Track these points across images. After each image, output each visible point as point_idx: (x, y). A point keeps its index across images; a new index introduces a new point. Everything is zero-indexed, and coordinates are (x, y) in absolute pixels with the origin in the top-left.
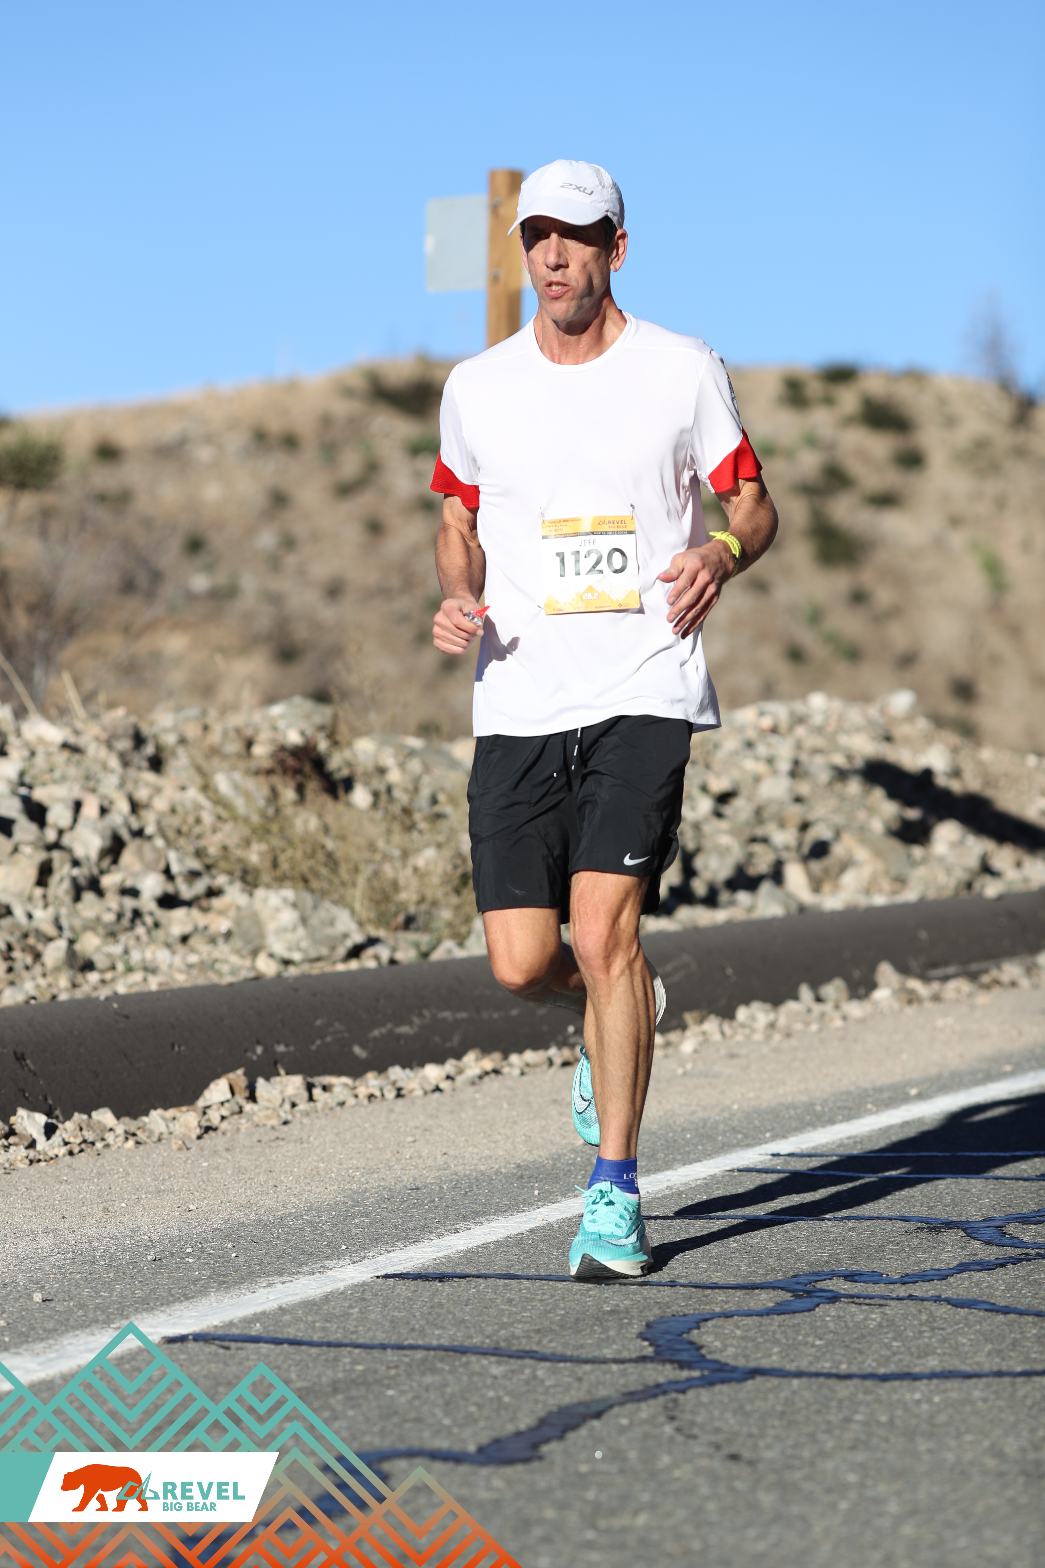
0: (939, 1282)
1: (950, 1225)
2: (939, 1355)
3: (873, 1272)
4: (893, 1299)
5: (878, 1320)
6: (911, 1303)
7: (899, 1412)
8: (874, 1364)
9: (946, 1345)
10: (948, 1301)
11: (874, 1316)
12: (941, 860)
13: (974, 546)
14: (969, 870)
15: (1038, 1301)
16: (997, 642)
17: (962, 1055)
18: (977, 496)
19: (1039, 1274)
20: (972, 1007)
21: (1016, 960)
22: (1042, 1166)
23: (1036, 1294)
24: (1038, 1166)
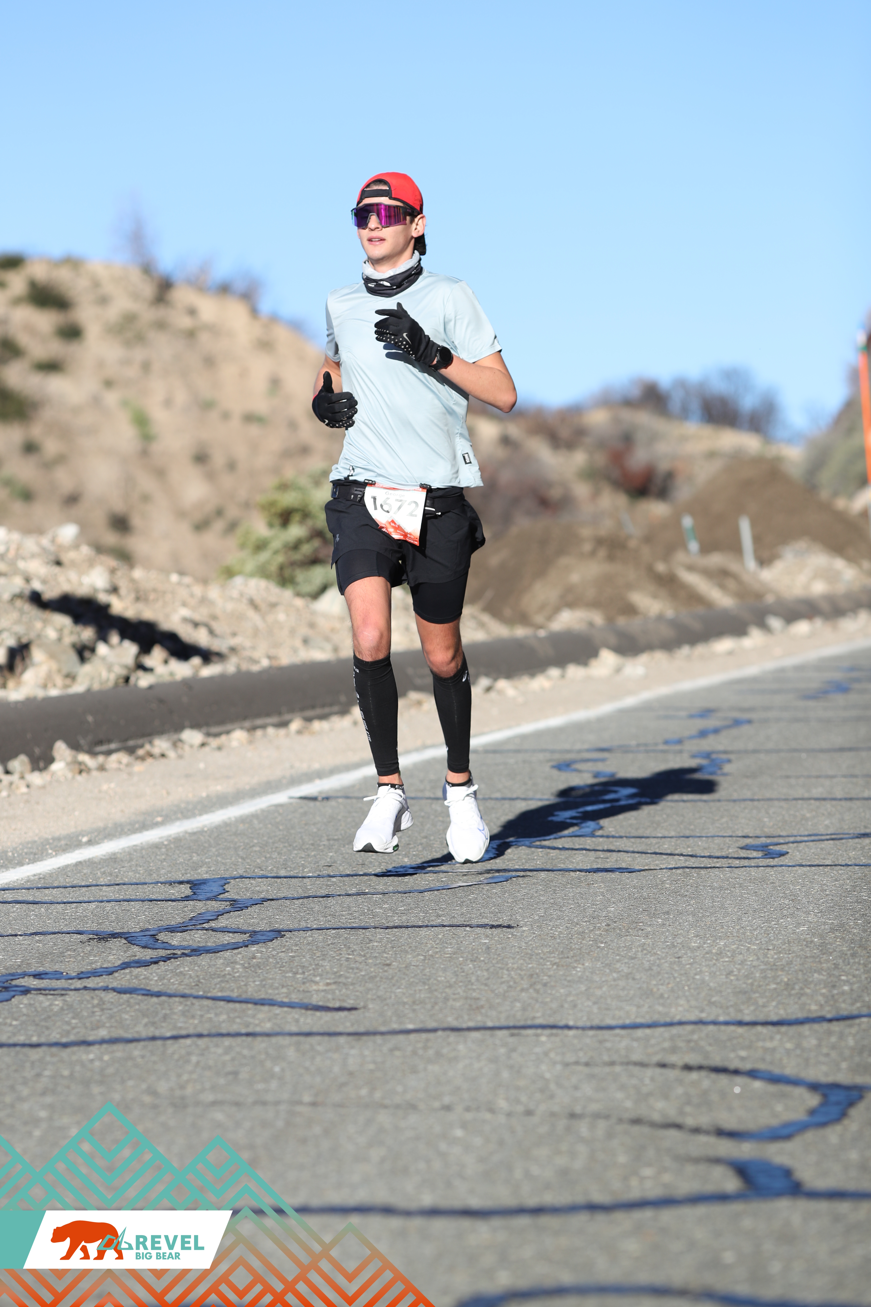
0: (107, 977)
1: (114, 935)
2: (107, 1027)
3: (56, 971)
4: (71, 990)
5: (61, 1005)
6: (85, 992)
7: (78, 1068)
8: (58, 1036)
9: (113, 1020)
10: (114, 990)
11: (57, 1003)
12: (104, 659)
13: (125, 404)
14: (126, 667)
15: (183, 987)
16: (146, 483)
17: (122, 811)
18: (126, 362)
19: (184, 968)
20: (130, 774)
21: (165, 737)
22: (186, 890)
23: (182, 982)
24: (183, 891)
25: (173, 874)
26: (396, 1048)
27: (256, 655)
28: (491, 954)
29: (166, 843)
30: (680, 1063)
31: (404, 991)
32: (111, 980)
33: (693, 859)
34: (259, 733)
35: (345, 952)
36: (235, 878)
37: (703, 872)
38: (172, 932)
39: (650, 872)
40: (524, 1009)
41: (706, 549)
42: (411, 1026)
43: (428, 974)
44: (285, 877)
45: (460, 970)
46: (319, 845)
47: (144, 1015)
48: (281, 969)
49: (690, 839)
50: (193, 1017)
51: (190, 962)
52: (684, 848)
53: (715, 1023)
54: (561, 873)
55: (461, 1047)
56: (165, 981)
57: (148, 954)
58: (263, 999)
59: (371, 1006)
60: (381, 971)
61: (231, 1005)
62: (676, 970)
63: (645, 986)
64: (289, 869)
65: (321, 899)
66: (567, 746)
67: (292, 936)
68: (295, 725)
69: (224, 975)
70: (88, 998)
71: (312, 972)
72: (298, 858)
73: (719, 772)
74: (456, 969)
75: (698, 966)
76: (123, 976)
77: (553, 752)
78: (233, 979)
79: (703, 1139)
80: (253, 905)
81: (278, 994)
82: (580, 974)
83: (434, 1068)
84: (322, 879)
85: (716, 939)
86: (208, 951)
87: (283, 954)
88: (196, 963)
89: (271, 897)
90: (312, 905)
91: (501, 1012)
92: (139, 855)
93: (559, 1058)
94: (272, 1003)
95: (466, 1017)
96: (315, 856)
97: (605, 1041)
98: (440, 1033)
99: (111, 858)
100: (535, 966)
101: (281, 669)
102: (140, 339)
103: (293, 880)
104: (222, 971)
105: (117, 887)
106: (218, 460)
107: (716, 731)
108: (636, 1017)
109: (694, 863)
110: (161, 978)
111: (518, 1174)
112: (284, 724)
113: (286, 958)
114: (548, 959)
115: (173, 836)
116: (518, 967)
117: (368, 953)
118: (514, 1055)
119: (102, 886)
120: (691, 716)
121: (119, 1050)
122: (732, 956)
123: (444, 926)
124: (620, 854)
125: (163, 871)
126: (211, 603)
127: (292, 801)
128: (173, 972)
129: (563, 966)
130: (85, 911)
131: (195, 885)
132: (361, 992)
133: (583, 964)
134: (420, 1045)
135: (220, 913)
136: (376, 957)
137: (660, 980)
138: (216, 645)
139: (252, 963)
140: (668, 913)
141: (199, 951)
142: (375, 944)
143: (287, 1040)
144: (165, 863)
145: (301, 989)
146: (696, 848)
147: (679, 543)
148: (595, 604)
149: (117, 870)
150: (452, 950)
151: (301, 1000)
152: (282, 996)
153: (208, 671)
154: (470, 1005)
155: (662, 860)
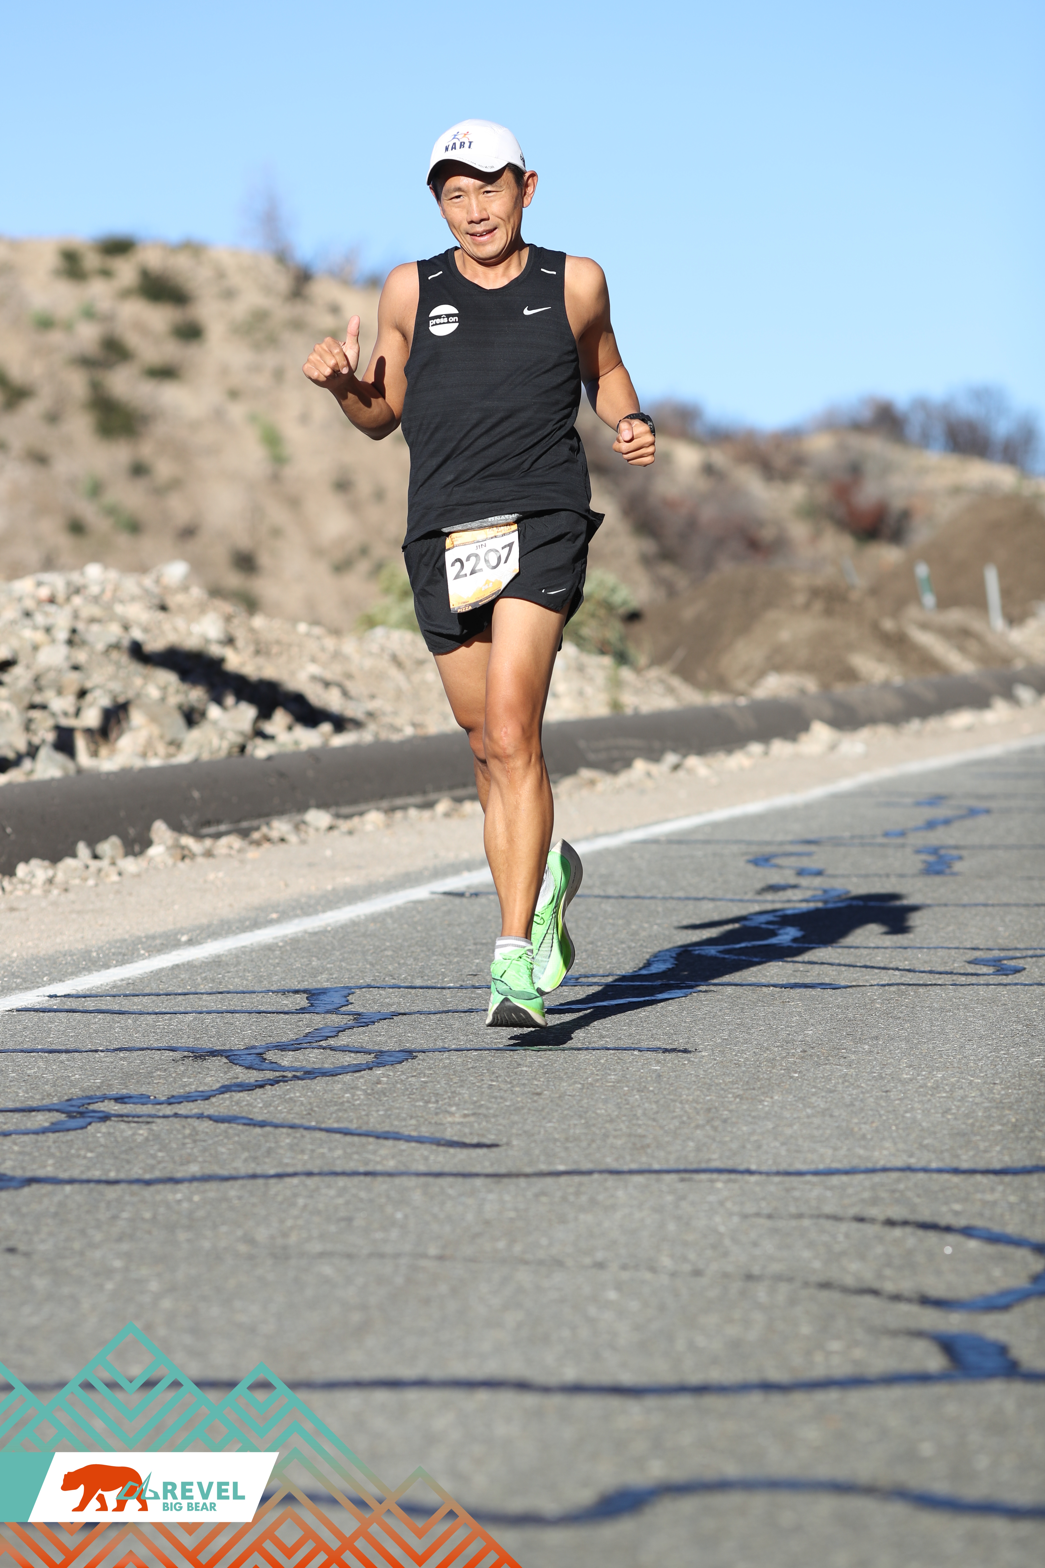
0: (202, 1102)
1: (213, 1053)
2: (199, 1162)
3: (142, 1095)
4: (159, 1117)
5: (146, 1134)
6: (175, 1120)
7: (162, 1210)
8: (140, 1172)
9: (207, 1154)
10: (210, 1118)
11: (141, 1132)
12: (215, 723)
13: (253, 418)
14: (242, 733)
15: (292, 1116)
16: (277, 514)
17: (231, 905)
18: (255, 369)
19: (295, 1093)
20: (242, 862)
21: (286, 818)
22: (302, 1001)
23: (291, 1110)
24: (298, 1001)
25: (287, 981)
26: (543, 1193)
27: (398, 721)
28: (662, 1083)
29: (281, 944)
30: (882, 1217)
31: (556, 1125)
32: (207, 1107)
33: (910, 975)
34: (399, 815)
35: (488, 1078)
36: (361, 988)
37: (921, 990)
38: (282, 1051)
39: (858, 989)
40: (698, 1149)
41: (943, 603)
42: (561, 1168)
43: (586, 1106)
44: (421, 988)
45: (624, 1102)
46: (464, 950)
47: (245, 1148)
48: (411, 1096)
49: (909, 950)
50: (303, 1152)
51: (303, 1087)
52: (900, 961)
53: (925, 1170)
54: (751, 988)
55: (620, 1193)
56: (272, 1108)
57: (253, 1076)
58: (388, 1132)
59: (515, 1142)
60: (529, 1101)
61: (349, 1139)
62: (882, 1107)
63: (844, 1124)
64: (426, 978)
65: (462, 1015)
66: (767, 837)
67: (426, 1058)
68: (443, 806)
69: (342, 1103)
70: (178, 1126)
71: (447, 1101)
72: (437, 965)
73: (948, 871)
74: (619, 1100)
75: (909, 1102)
76: (221, 1102)
77: (749, 843)
78: (352, 1107)
79: (903, 1307)
80: (381, 1019)
81: (405, 1126)
82: (767, 1109)
83: (587, 1218)
84: (464, 991)
85: (933, 1070)
86: (324, 1074)
87: (413, 1079)
88: (310, 1088)
89: (402, 1011)
90: (452, 1022)
91: (670, 1153)
92: (247, 958)
93: (736, 1209)
94: (397, 1137)
95: (628, 1158)
96: (458, 963)
97: (794, 1189)
98: (596, 1176)
99: (214, 961)
100: (714, 1098)
101: (427, 739)
102: (272, 341)
103: (430, 991)
104: (339, 1098)
105: (220, 996)
106: (364, 488)
107: (947, 822)
108: (832, 1161)
109: (911, 979)
110: (267, 1105)
111: (680, 1345)
112: (429, 805)
113: (417, 1084)
114: (730, 1090)
115: (290, 936)
116: (693, 1100)
117: (515, 1079)
118: (683, 1204)
119: (202, 994)
120: (918, 804)
121: (212, 1190)
122: (951, 1090)
123: (608, 1049)
124: (823, 967)
125: (275, 978)
126: (346, 659)
127: (434, 896)
128: (281, 1098)
129: (747, 1099)
130: (180, 1024)
131: (313, 995)
132: (504, 1126)
133: (772, 1098)
134: (571, 1190)
135: (341, 1029)
136: (524, 1084)
137: (863, 1118)
138: (351, 710)
139: (376, 1089)
140: (877, 1038)
141: (314, 1073)
142: (525, 1069)
143: (412, 1182)
144: (278, 968)
145: (433, 1121)
146: (914, 962)
147: (912, 596)
148: (807, 668)
149: (220, 976)
150: (616, 1077)
151: (432, 1134)
152: (410, 1128)
153: (339, 741)
154: (634, 1144)
155: (873, 975)
